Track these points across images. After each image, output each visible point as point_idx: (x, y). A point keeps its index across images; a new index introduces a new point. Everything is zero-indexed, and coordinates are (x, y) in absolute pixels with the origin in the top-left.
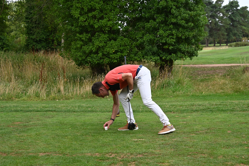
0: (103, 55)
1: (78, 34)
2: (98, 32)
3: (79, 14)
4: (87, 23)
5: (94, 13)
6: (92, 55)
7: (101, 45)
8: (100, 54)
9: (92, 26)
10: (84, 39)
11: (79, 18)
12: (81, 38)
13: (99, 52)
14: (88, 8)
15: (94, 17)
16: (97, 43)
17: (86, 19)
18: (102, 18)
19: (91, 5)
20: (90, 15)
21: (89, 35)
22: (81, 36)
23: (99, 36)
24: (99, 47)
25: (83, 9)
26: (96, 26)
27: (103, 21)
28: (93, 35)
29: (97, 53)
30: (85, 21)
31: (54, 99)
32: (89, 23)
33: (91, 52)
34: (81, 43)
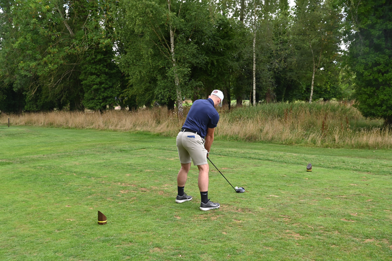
0: (387, 107)
1: (363, 88)
2: (383, 85)
3: (364, 69)
4: (371, 77)
5: (378, 67)
6: (376, 108)
7: (385, 98)
8: (384, 108)
9: (376, 80)
10: (369, 92)
11: (363, 72)
12: (365, 92)
13: (383, 105)
14: (372, 63)
15: (379, 71)
16: (382, 97)
17: (371, 74)
18: (387, 72)
19: (375, 60)
20: (375, 69)
21: (374, 89)
22: (365, 90)
23: (384, 89)
24: (384, 100)
25: (367, 64)
26: (380, 80)
27: (387, 75)
28: (378, 89)
29: (381, 105)
30: (370, 75)
31: (327, 147)
32: (374, 77)
33: (375, 105)
34: (366, 96)
